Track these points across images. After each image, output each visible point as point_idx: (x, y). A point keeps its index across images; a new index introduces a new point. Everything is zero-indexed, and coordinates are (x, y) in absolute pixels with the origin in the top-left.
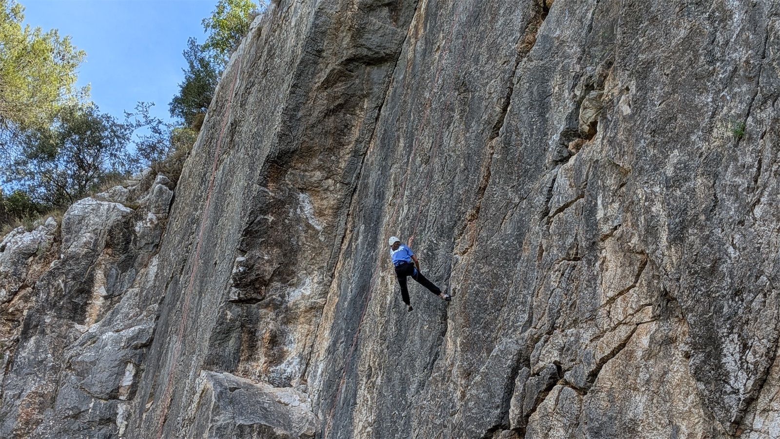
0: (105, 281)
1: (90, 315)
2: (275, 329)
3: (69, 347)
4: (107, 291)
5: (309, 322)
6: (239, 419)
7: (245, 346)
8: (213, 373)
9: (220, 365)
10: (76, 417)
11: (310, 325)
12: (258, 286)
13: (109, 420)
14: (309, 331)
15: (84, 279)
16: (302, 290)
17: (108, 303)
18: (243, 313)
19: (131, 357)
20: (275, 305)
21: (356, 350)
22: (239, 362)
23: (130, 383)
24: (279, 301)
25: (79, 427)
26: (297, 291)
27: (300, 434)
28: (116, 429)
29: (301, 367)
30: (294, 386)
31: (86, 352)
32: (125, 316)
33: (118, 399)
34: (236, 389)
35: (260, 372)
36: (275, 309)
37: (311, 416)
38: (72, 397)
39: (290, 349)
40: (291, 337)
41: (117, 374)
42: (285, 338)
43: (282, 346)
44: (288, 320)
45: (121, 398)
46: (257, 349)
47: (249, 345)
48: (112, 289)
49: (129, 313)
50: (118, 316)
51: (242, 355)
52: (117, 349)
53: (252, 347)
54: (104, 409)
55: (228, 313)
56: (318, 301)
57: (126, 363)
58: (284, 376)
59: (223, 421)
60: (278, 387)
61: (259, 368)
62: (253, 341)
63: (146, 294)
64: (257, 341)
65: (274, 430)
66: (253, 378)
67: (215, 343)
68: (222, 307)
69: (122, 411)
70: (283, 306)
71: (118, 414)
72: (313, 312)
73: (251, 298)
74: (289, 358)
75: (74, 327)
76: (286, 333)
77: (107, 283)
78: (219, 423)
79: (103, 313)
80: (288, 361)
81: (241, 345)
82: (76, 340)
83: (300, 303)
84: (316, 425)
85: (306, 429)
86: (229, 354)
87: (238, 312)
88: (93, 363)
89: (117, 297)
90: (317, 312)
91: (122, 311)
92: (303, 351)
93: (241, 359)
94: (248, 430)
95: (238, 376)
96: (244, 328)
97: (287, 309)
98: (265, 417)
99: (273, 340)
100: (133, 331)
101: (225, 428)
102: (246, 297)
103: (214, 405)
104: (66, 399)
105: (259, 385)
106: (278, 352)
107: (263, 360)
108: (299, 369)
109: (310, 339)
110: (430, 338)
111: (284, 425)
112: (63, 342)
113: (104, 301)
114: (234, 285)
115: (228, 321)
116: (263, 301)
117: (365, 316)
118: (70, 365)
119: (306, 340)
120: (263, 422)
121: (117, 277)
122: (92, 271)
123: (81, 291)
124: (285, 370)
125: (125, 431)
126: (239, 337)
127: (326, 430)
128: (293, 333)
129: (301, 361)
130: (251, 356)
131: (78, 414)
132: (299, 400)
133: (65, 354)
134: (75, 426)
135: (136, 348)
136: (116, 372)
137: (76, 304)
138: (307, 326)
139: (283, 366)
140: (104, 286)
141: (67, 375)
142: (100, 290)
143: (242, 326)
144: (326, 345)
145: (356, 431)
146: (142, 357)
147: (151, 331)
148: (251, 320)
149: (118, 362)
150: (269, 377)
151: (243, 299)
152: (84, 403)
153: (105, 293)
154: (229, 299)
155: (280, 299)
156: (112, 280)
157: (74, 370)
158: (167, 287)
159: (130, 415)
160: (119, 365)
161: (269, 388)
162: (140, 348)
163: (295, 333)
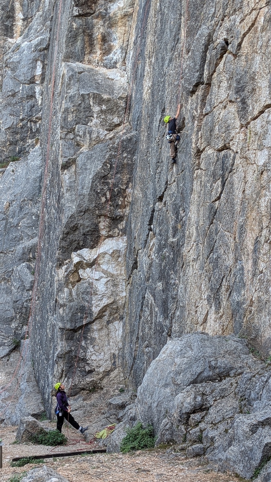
0: (21, 9)
1: (16, 32)
2: (104, 32)
3: (6, 54)
4: (24, 15)
5: (125, 25)
6: (81, 91)
7: (87, 44)
8: (69, 63)
9: (74, 58)
10: (13, 95)
11: (126, 27)
12: (90, 4)
13: (32, 96)
14: (125, 31)
15: (9, 9)
16: (118, 4)
17: (25, 23)
18: (83, 23)
19: (39, 57)
20: (102, 16)
21: (145, 42)
22: (85, 55)
23: (40, 73)
24: (104, 13)
25: (16, 102)
26: (114, 5)
27: (118, 97)
28: (36, 101)
29: (122, 55)
30: (118, 67)
31: (14, 56)
32: (35, 31)
33: (35, 83)
34: (82, 72)
35: (98, 60)
36: (103, 18)
37: (126, 85)
38: (10, 84)
39: (115, 44)
40: (114, 36)
41: (32, 68)
42: (111, 37)
43: (110, 42)
44: (111, 25)
45: (37, 82)
46: (94, 46)
47: (89, 43)
48: (26, 14)
49: (37, 29)
50: (32, 31)
51: (86, 51)
52: (30, 52)
53: (92, 45)
54: (28, 90)
55: (74, 24)
56: (129, 10)
57: (37, 61)
58: (112, 62)
59: (73, 92)
60: (110, 69)
61: (97, 58)
62: (91, 41)
63: (45, 15)
64: (94, 41)
65: (102, 96)
66: (94, 64)
67: (69, 44)
68: (70, 20)
69: (38, 91)
70: (107, 16)
71: (36, 92)
72: (127, 18)
73: (87, 13)
74: (115, 50)
75: (8, 41)
76: (111, 34)
77: (23, 10)
78: (70, 94)
79: (23, 30)
80: (114, 52)
81: (85, 44)
82: (10, 49)
83: (118, 13)
84: (128, 91)
85: (122, 93)
86: (78, 51)
87: (80, 23)
88: (19, 62)
89: (30, 19)
90: (129, 17)
91: (33, 28)
92: (123, 45)
93: (86, 53)
94: (87, 97)
95: (85, 64)
96: (85, 33)
97: (110, 18)
98: (97, 88)
99: (104, 39)
100: (38, 40)
101: (74, 97)
102: (83, 12)
103: (67, 83)
104: (7, 85)
105: (97, 69)
106: (108, 46)
107: (99, 52)
108: (121, 56)
109: (126, 36)
110: (174, 30)
111: (109, 92)
112: (2, 50)
113: (23, 22)
114: (75, 5)
115: (75, 29)
116: (94, 14)
117: (149, 18)
118: (7, 64)
119: (124, 37)
120: (95, 92)
121: (28, 5)
122: (12, 3)
123: (8, 17)
124: (112, 58)
125: (42, 102)
126: (82, 39)
127: (133, 93)
128: (115, 34)
129: (122, 51)
130: (91, 50)
131: (14, 94)
132: (120, 76)
133: (4, 58)
134: (14, 101)
135: (40, 51)
136: (31, 67)
137: (7, 26)
138: (124, 28)
139: (111, 55)
140: (21, 12)
141: (6, 71)
142: (19, 16)
143: (84, 32)
144: (133, 39)
145: (144, 93)
146: (45, 56)
147: (48, 39)
148: (88, 27)
149: (32, 61)
150: (104, 63)
151: (81, 14)
152: (17, 87)
153: (22, 17)
154: (73, 15)
155: (105, 11)
156: (26, 8)
157: (9, 67)
158: (53, 9)
159: (43, 92)
160: (32, 62)
161: (103, 70)
162: (43, 50)
163: (117, 33)
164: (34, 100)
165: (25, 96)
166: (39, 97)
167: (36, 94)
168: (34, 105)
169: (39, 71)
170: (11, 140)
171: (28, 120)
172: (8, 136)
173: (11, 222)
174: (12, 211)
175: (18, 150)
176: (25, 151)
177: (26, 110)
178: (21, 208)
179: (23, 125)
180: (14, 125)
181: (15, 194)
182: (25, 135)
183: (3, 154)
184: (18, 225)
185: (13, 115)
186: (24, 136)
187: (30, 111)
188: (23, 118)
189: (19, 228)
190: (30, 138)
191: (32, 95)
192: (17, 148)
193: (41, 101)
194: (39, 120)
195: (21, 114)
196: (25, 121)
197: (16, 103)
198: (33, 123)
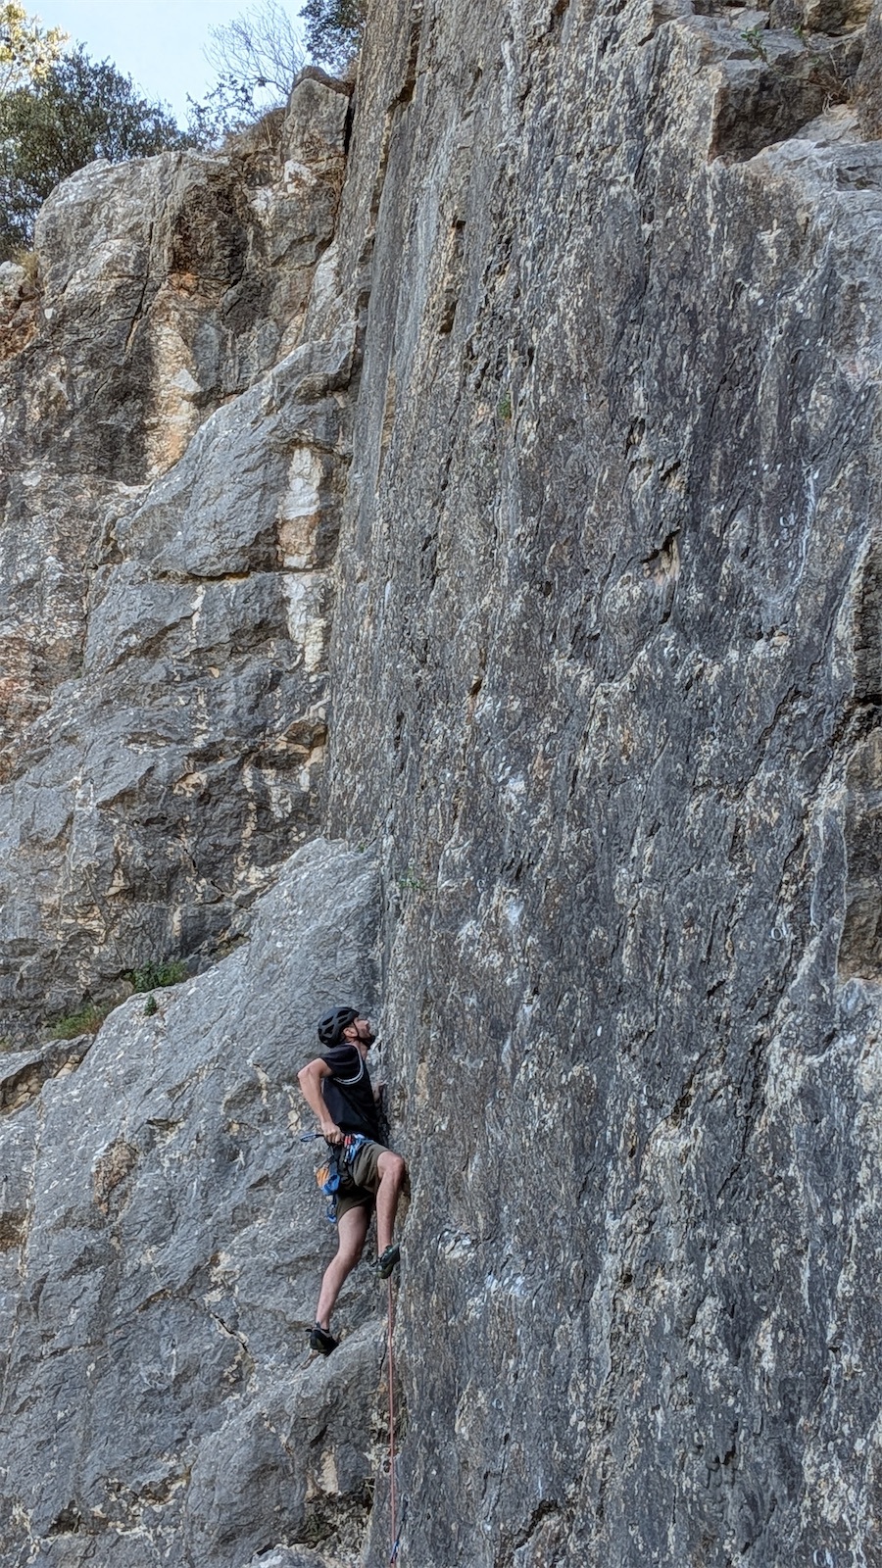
164: (275, 646)
165: (224, 636)
166: (307, 626)
167: (291, 609)
168: (280, 674)
169: (301, 500)
170: (140, 859)
171: (246, 755)
172: (116, 837)
173: (142, 1275)
174: (156, 1195)
175: (177, 925)
176: (227, 934)
177: (228, 709)
178: (227, 1155)
179: (211, 784)
180: (158, 783)
181: (177, 1081)
182: (226, 841)
183: (86, 957)
184: (199, 1275)
185: (153, 738)
186: (217, 847)
187: (251, 710)
188: (213, 744)
189: (215, 1296)
190: (253, 860)
191: (261, 626)
192: (176, 917)
193: (320, 645)
194: (311, 746)
195: (203, 727)
196: (224, 764)
197: (169, 680)
198: (270, 772)
